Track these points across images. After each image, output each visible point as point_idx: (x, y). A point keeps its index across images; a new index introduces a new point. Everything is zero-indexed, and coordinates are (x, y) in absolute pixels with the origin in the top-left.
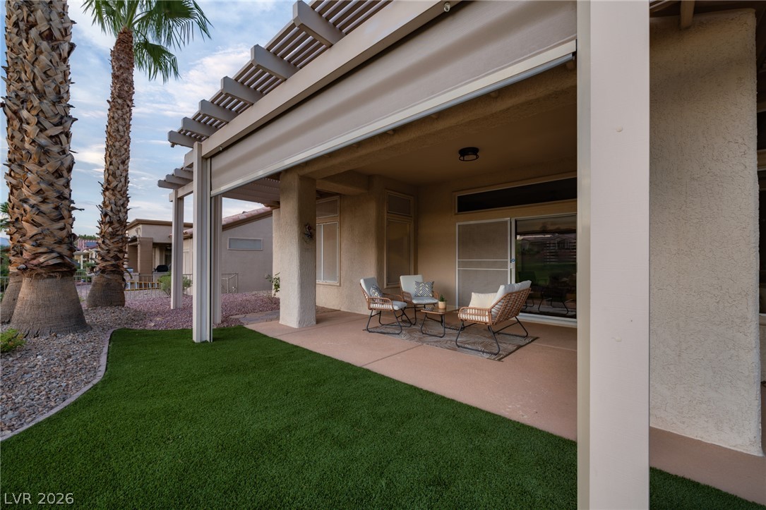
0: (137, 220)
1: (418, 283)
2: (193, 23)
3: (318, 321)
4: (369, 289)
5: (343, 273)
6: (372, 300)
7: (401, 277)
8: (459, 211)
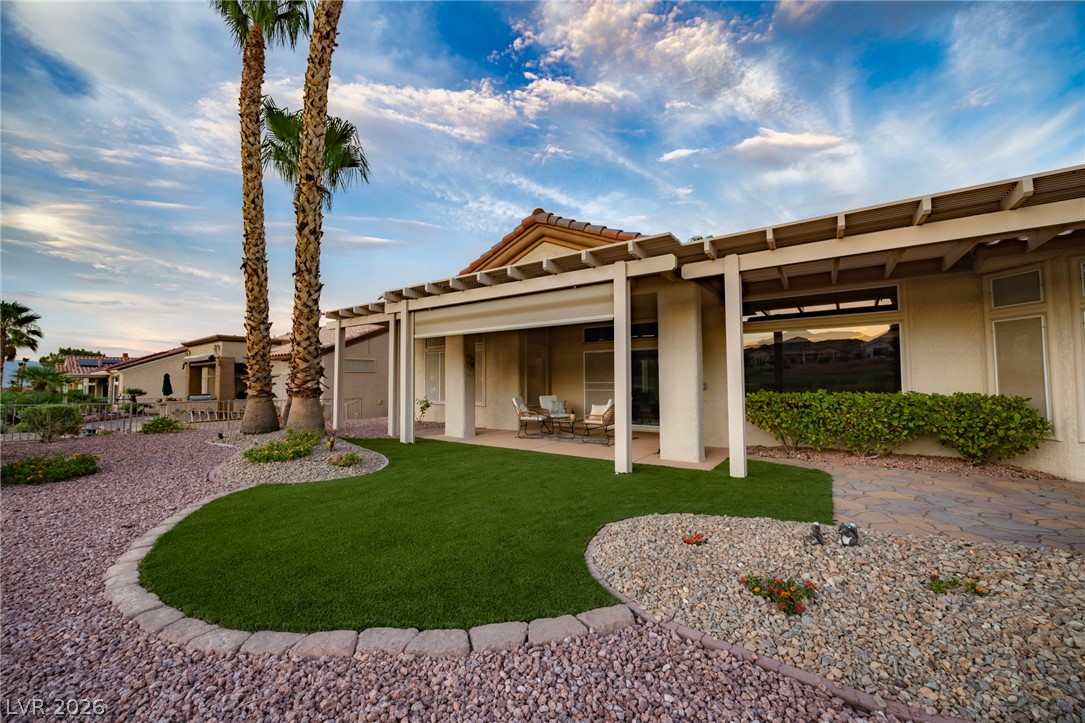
0: (218, 336)
1: (553, 402)
2: (356, 170)
3: (477, 434)
4: (519, 406)
5: (488, 395)
6: (522, 414)
7: (540, 397)
8: (586, 341)
